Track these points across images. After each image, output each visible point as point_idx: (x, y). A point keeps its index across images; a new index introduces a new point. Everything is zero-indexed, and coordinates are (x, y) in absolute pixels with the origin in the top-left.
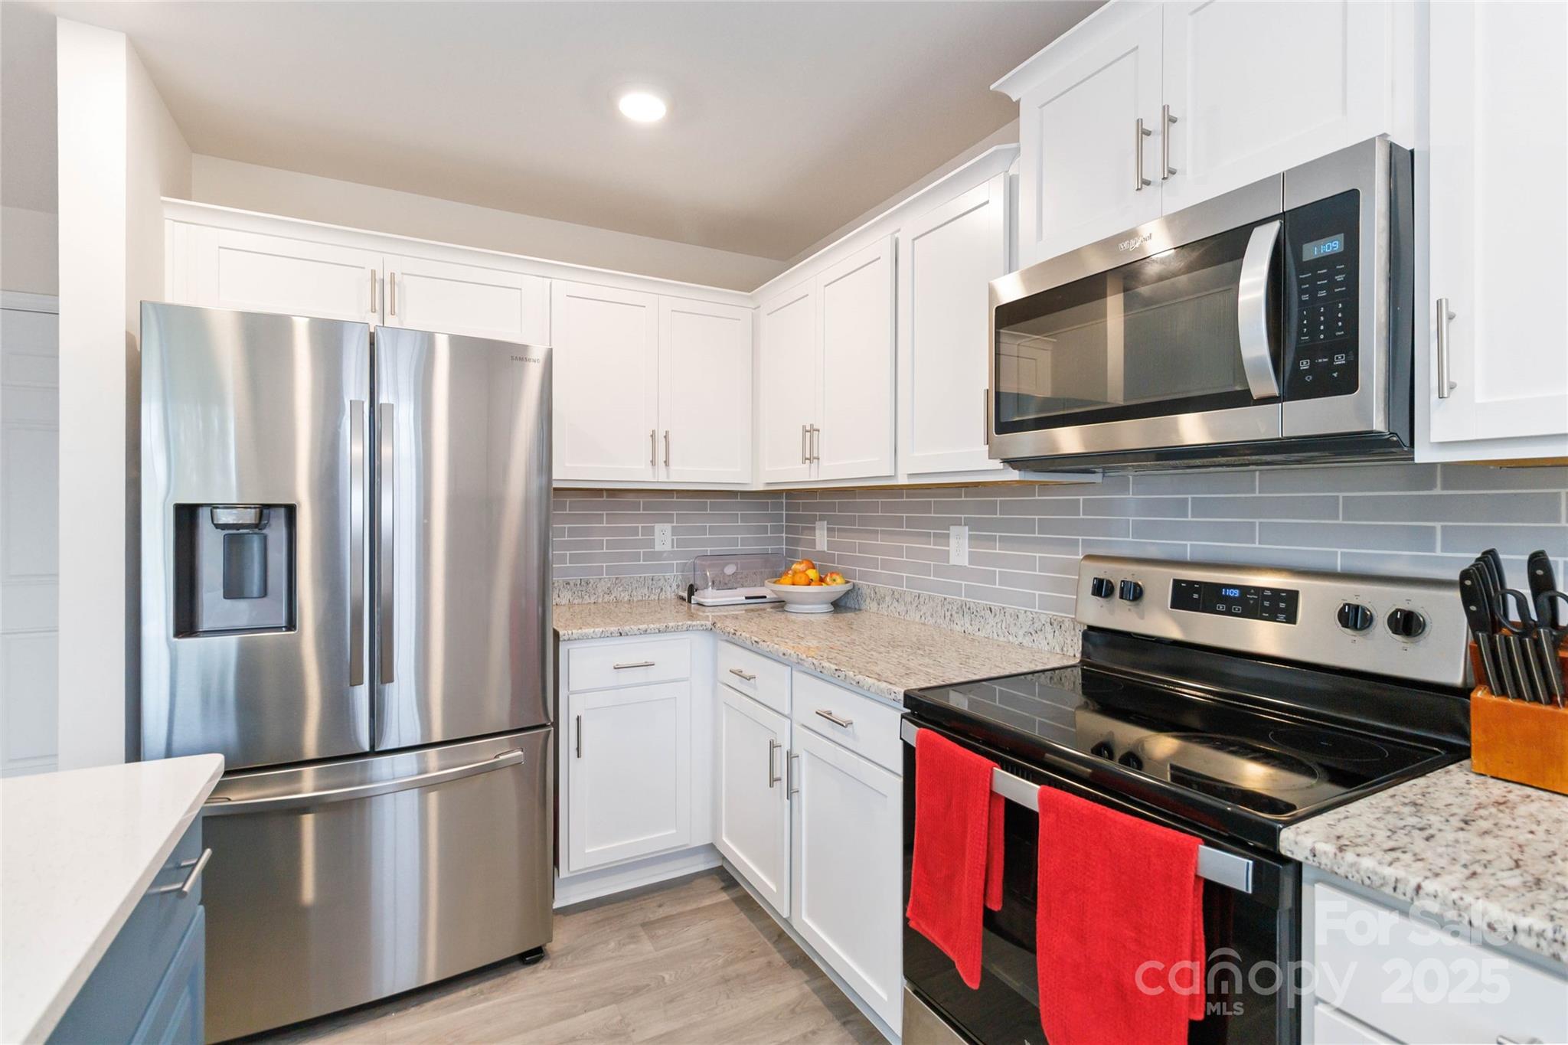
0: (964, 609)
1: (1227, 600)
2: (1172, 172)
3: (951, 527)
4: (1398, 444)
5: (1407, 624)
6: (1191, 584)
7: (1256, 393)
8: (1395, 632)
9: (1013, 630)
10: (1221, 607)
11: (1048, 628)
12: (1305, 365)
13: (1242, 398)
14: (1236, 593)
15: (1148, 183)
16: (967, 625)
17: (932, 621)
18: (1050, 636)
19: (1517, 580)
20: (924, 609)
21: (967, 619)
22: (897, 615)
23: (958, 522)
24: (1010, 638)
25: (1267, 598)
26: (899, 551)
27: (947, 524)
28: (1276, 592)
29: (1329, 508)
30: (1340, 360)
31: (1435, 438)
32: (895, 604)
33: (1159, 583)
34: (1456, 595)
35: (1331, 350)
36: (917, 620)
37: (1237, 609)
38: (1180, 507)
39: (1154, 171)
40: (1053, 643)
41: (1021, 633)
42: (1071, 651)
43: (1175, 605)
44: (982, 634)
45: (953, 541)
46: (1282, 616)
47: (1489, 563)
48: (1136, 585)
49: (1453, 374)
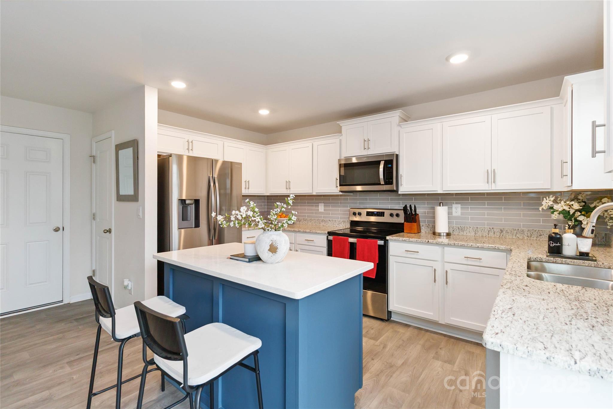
0: (323, 221)
1: (375, 214)
2: (369, 148)
3: (320, 204)
4: (397, 191)
5: (397, 215)
6: (369, 212)
7: (381, 184)
8: (396, 216)
9: (335, 224)
10: (374, 215)
11: (342, 222)
12: (387, 181)
13: (380, 184)
14: (376, 213)
15: (365, 149)
16: (324, 224)
17: (315, 224)
18: (343, 224)
19: (409, 208)
20: (312, 222)
21: (324, 222)
22: (305, 224)
23: (321, 203)
24: (334, 225)
25: (380, 213)
26: (305, 210)
27: (318, 203)
28: (382, 212)
29: (388, 199)
30: (391, 181)
31: (400, 191)
32: (305, 221)
33: (364, 212)
34: (403, 211)
35: (390, 179)
36: (311, 224)
37: (376, 215)
38: (366, 199)
39: (366, 147)
40: (343, 225)
41: (337, 224)
42: (348, 226)
43: (367, 215)
44: (327, 225)
45: (320, 207)
46: (382, 216)
47: (406, 205)
48: (360, 213)
49: (402, 183)
